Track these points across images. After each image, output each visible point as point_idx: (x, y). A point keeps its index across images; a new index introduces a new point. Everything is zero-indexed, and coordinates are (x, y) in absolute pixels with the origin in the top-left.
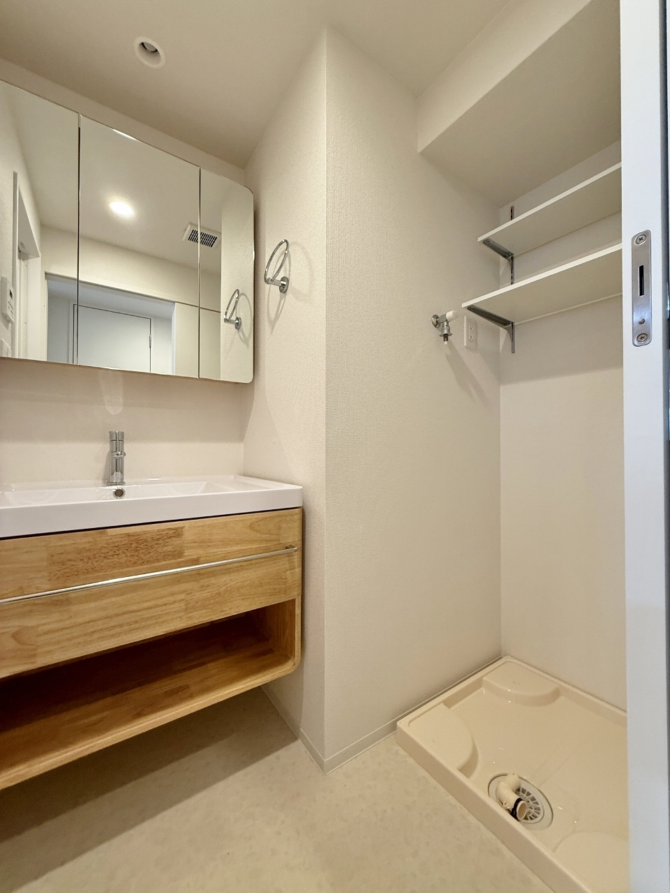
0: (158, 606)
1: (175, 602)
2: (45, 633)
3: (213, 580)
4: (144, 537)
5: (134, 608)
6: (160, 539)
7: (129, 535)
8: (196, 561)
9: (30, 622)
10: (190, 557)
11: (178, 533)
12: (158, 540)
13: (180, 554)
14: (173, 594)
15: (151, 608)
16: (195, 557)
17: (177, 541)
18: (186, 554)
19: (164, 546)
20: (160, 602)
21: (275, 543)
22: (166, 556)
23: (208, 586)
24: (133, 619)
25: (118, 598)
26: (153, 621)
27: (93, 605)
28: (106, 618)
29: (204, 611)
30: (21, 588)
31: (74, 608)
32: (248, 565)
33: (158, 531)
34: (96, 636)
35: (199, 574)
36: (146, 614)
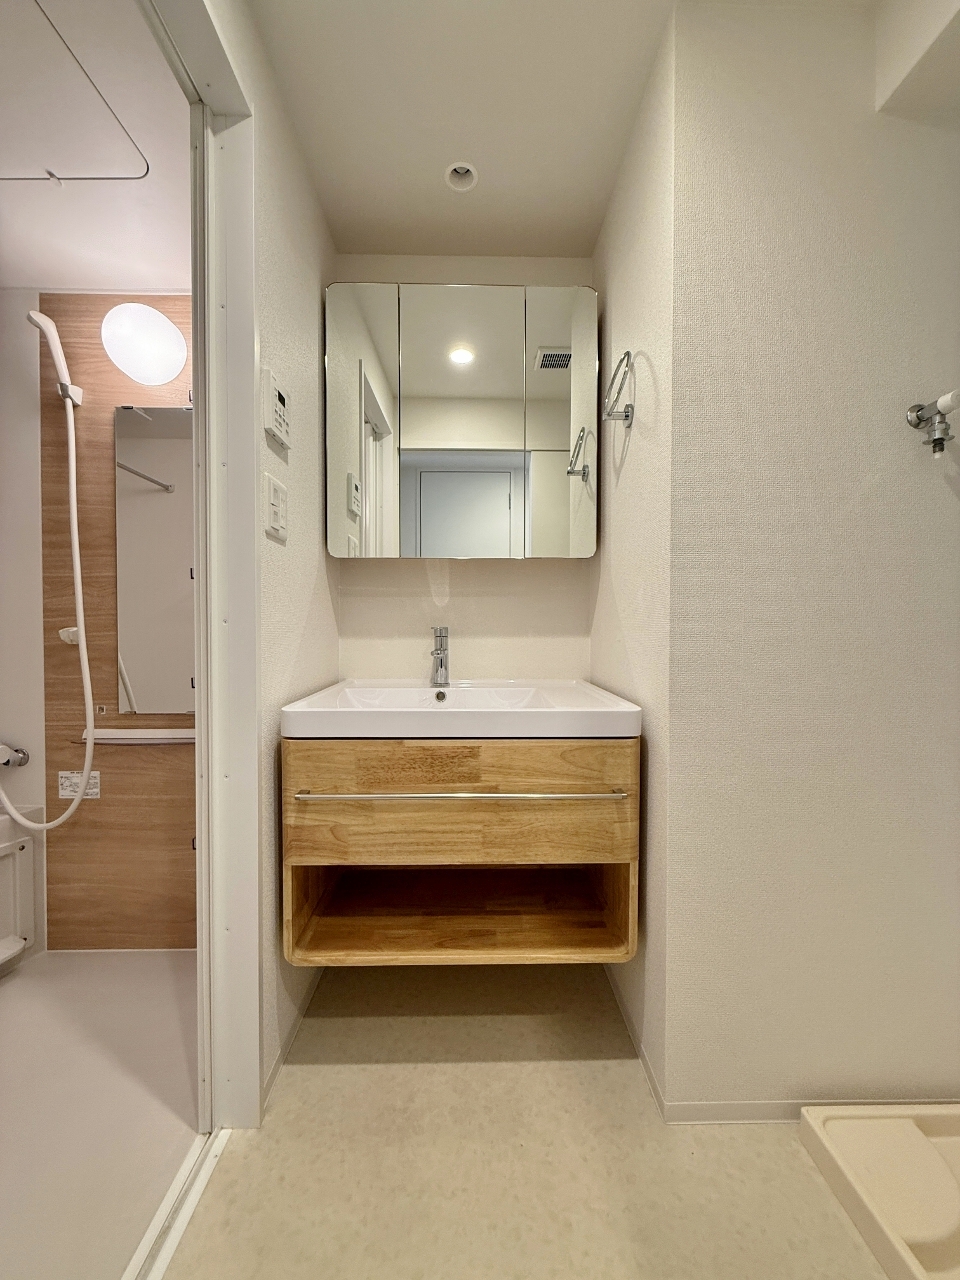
0: (452, 832)
1: (471, 832)
2: (355, 834)
3: (514, 816)
4: (439, 753)
5: (429, 828)
6: (453, 757)
7: (424, 749)
8: (495, 790)
9: (342, 820)
10: (488, 783)
11: (473, 753)
13: (477, 779)
14: (469, 822)
15: (447, 832)
16: (494, 784)
17: (472, 762)
18: (483, 779)
19: (459, 766)
20: (454, 827)
21: (597, 782)
22: (463, 778)
23: (509, 821)
24: (430, 840)
25: (416, 814)
26: (449, 848)
27: (392, 816)
28: (406, 832)
29: (503, 850)
30: (336, 787)
31: (377, 816)
32: (558, 805)
33: (453, 748)
34: (396, 848)
35: (497, 805)
36: (443, 838)
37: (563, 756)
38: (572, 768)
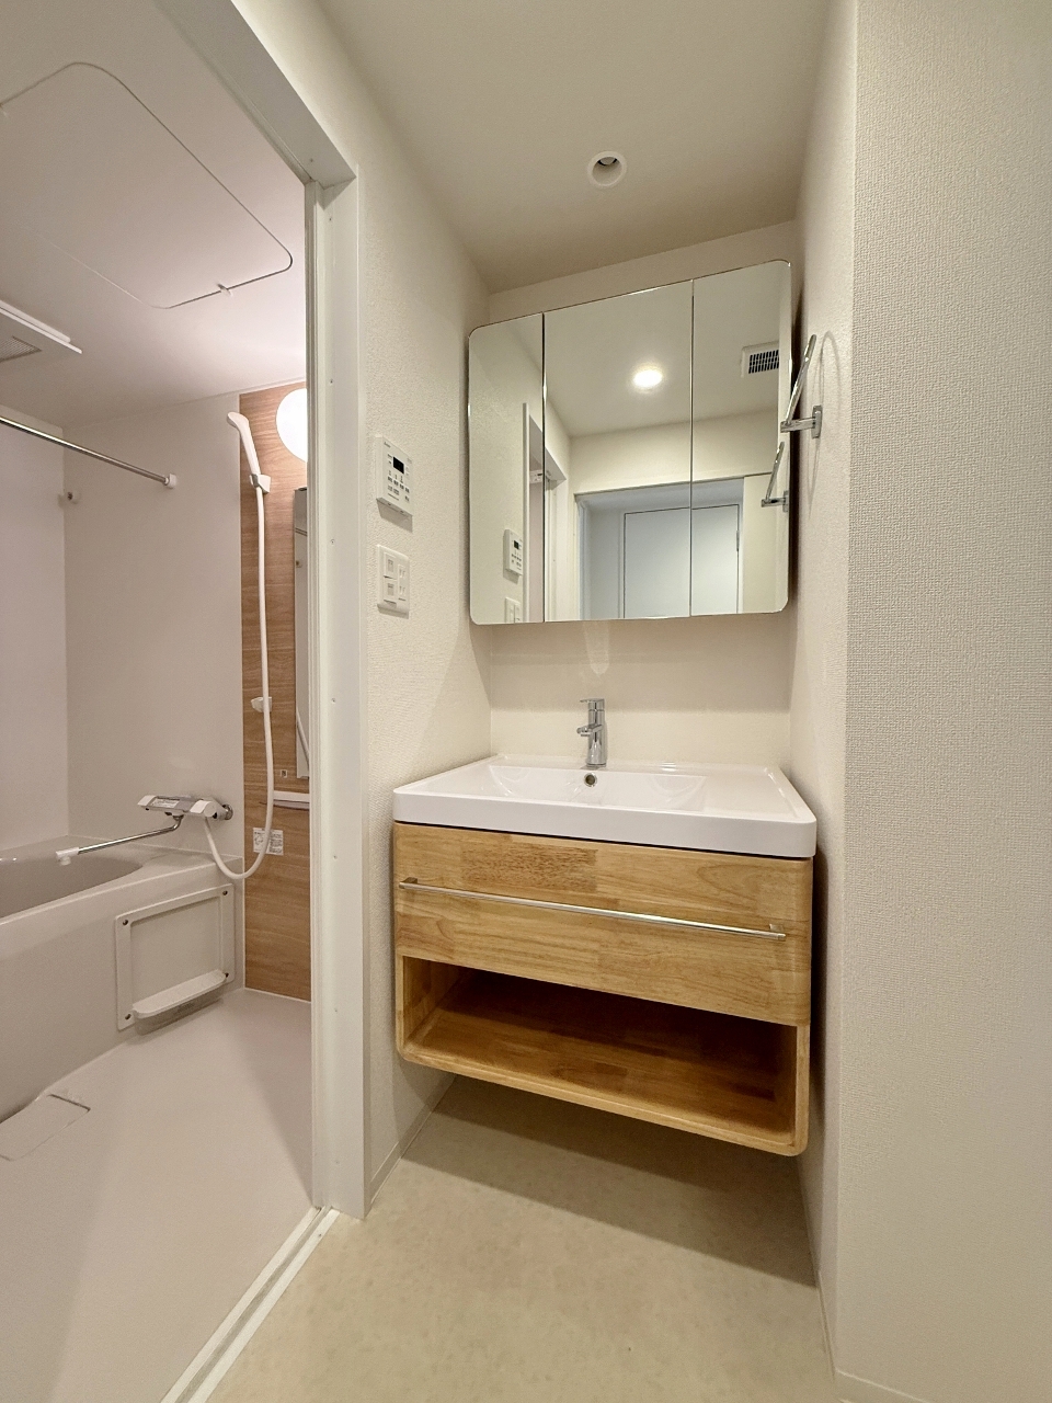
0: (563, 947)
1: (585, 950)
2: (460, 932)
3: (637, 939)
4: (549, 853)
5: (538, 938)
6: (567, 859)
7: (532, 847)
8: (613, 904)
9: (451, 916)
10: (605, 896)
11: (589, 858)
12: (565, 860)
13: (593, 888)
14: (584, 939)
15: (557, 946)
16: (613, 897)
17: (587, 868)
18: (599, 889)
19: (572, 871)
20: (567, 942)
22: (576, 885)
23: (631, 944)
24: (538, 953)
25: (523, 920)
26: (560, 965)
27: (499, 918)
28: (512, 939)
29: (624, 979)
30: (442, 879)
31: (483, 916)
32: (694, 934)
33: (565, 849)
34: (503, 955)
35: (617, 924)
36: (554, 952)
37: (701, 873)
38: (714, 891)
